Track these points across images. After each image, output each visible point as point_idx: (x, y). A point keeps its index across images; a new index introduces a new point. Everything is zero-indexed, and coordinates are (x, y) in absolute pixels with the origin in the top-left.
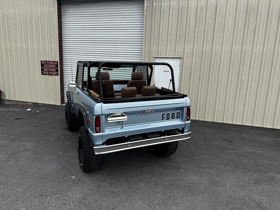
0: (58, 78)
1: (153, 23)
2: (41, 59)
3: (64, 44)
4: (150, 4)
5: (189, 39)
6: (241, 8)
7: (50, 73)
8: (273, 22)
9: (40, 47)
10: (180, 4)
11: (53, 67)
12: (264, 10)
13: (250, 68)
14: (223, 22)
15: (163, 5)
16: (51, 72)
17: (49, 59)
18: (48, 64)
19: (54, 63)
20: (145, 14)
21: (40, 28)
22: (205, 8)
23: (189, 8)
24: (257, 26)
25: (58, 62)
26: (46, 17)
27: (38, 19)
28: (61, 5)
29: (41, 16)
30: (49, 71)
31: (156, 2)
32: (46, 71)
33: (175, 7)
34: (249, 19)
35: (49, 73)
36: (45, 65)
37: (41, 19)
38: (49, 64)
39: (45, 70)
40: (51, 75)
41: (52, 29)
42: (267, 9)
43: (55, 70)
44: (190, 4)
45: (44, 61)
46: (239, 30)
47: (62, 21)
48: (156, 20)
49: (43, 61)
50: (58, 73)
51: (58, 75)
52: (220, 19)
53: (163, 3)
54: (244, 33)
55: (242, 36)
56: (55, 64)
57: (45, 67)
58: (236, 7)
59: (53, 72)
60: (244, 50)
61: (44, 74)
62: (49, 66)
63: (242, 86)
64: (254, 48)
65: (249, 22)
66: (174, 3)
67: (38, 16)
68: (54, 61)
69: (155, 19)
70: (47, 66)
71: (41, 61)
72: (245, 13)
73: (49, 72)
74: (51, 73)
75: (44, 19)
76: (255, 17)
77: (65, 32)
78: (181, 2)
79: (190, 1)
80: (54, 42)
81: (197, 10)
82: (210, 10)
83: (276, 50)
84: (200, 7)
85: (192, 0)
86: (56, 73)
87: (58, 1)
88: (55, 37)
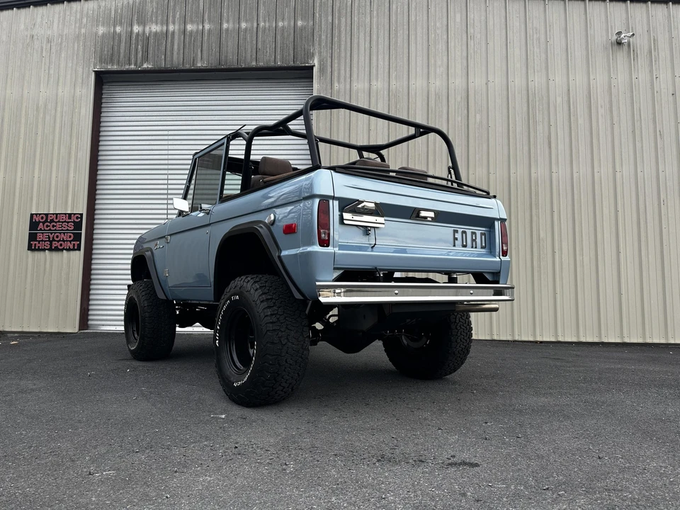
0: (78, 257)
1: (335, 123)
2: (31, 209)
3: (101, 175)
4: (327, 85)
6: (516, 96)
7: (55, 244)
8: (581, 121)
9: (33, 181)
10: (393, 87)
11: (67, 230)
12: (559, 100)
13: (552, 212)
14: (485, 122)
15: (354, 88)
16: (58, 241)
17: (55, 208)
18: (52, 221)
19: (70, 218)
21: (40, 133)
22: (445, 94)
23: (412, 93)
24: (553, 129)
25: (82, 215)
26: (59, 109)
27: (35, 112)
28: (103, 85)
29: (46, 106)
30: (54, 240)
31: (339, 82)
32: (42, 241)
33: (382, 92)
34: (534, 117)
35: (51, 245)
36: (41, 224)
37: (44, 114)
38: (56, 222)
39: (40, 237)
40: (57, 249)
41: (74, 134)
42: (566, 98)
43: (70, 237)
44: (412, 87)
45: (40, 214)
46: (518, 137)
47: (102, 119)
48: (340, 117)
49: (36, 214)
50: (79, 246)
51: (79, 249)
52: (478, 117)
53: (354, 84)
54: (529, 142)
55: (526, 148)
56: (74, 222)
57: (41, 230)
58: (505, 93)
59: (64, 241)
60: (533, 175)
61: (35, 250)
62: (53, 226)
63: (542, 253)
64: (554, 170)
65: (535, 122)
66: (379, 83)
67: (38, 107)
68: (70, 215)
69: (338, 117)
70: (47, 226)
71: (32, 215)
72: (526, 105)
73: (51, 242)
74: (58, 244)
75: (53, 112)
76: (546, 112)
77: (106, 145)
78: (393, 82)
79: (412, 82)
80: (76, 166)
81: (428, 98)
82: (455, 99)
83: (596, 174)
84: (433, 93)
85: (416, 79)
86: (74, 244)
87: (98, 74)
88: (80, 154)
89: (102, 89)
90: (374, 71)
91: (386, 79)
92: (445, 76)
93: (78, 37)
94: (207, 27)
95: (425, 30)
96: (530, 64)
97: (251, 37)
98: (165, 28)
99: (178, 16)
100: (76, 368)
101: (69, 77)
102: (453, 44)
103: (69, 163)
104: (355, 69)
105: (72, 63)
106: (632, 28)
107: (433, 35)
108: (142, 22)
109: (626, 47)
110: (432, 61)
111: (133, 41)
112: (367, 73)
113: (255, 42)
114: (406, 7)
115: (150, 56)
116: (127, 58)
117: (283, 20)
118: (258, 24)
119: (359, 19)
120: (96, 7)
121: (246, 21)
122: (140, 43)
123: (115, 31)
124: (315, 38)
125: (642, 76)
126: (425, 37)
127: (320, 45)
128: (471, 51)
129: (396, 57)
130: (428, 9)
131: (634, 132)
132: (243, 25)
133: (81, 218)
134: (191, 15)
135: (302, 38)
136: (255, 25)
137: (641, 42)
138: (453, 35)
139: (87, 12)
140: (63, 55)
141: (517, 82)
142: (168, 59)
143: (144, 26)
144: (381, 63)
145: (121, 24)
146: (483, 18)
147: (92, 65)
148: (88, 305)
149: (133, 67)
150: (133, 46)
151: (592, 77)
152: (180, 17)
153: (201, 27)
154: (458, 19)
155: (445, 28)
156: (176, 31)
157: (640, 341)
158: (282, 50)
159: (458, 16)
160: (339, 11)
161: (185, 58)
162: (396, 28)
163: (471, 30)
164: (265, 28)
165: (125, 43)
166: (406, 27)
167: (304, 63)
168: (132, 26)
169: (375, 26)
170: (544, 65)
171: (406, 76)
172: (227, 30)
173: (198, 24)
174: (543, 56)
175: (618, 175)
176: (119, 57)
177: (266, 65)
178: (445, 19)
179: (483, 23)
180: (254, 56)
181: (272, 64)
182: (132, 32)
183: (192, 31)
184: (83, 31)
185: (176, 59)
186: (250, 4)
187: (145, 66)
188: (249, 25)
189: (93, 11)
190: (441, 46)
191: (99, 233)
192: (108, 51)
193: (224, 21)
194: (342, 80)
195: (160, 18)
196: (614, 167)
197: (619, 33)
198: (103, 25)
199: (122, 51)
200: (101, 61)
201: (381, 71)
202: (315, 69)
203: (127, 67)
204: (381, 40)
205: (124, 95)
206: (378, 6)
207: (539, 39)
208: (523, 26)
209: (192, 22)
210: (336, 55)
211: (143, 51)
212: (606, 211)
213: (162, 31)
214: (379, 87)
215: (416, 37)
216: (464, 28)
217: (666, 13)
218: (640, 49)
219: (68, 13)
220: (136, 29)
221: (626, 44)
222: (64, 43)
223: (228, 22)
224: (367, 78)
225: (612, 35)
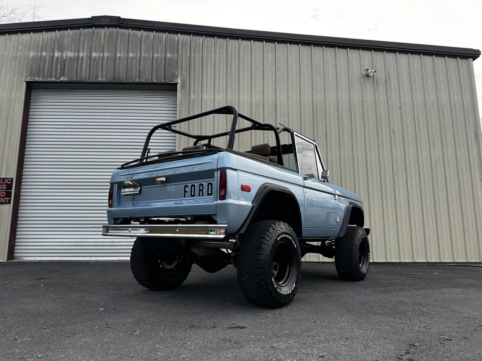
0: (8, 209)
3: (29, 151)
4: (186, 96)
5: (244, 143)
6: (306, 107)
8: (345, 122)
10: (229, 99)
11: (1, 189)
12: (332, 109)
14: (286, 122)
15: (204, 98)
20: (178, 109)
22: (262, 105)
23: (241, 103)
24: (328, 127)
25: (12, 179)
28: (31, 90)
31: (194, 94)
33: (222, 102)
34: (317, 119)
42: (336, 108)
43: (3, 194)
44: (241, 99)
47: (30, 113)
50: (10, 201)
51: (9, 203)
52: (282, 119)
53: (204, 96)
56: (6, 184)
58: (299, 104)
64: (329, 153)
65: (318, 123)
66: (220, 96)
68: (4, 179)
72: (312, 112)
76: (324, 117)
77: (32, 131)
78: (229, 96)
79: (241, 96)
80: (9, 145)
81: (251, 106)
82: (268, 107)
83: (355, 156)
84: (255, 104)
85: (243, 95)
86: (6, 200)
87: (28, 83)
88: (13, 137)
89: (31, 93)
90: (217, 87)
91: (225, 93)
92: (262, 93)
93: (15, 58)
94: (106, 55)
95: (249, 64)
96: (315, 87)
97: (136, 62)
98: (77, 54)
99: (86, 47)
100: (6, 284)
101: (7, 84)
102: (266, 73)
103: (5, 143)
104: (205, 87)
105: (10, 76)
106: (375, 67)
107: (254, 67)
108: (61, 50)
109: (372, 78)
110: (254, 83)
111: (54, 62)
112: (212, 89)
113: (138, 66)
114: (237, 48)
115: (66, 72)
116: (49, 73)
117: (157, 53)
118: (141, 55)
119: (207, 54)
120: (28, 38)
121: (133, 53)
122: (59, 64)
123: (41, 55)
124: (179, 65)
125: (382, 96)
126: (249, 68)
127: (182, 69)
128: (278, 78)
129: (231, 80)
130: (251, 50)
131: (377, 130)
132: (131, 55)
133: (12, 181)
134: (95, 47)
135: (170, 65)
136: (139, 55)
137: (380, 75)
138: (267, 67)
139: (23, 42)
140: (3, 70)
141: (307, 98)
142: (79, 75)
143: (62, 53)
144: (221, 83)
145: (46, 51)
146: (285, 57)
147: (24, 77)
148: (15, 242)
149: (53, 79)
150: (54, 65)
151: (352, 96)
152: (88, 47)
153: (102, 55)
154: (270, 57)
155: (262, 62)
156: (84, 56)
157: (384, 261)
158: (157, 71)
159: (270, 55)
160: (195, 48)
161: (90, 75)
162: (231, 61)
163: (278, 65)
164: (145, 58)
165: (49, 63)
166: (237, 61)
167: (171, 81)
168: (53, 52)
169: (217, 59)
170: (323, 87)
171: (237, 92)
172: (120, 57)
173: (100, 53)
174: (322, 82)
175: (368, 156)
176: (44, 72)
177: (145, 82)
178: (262, 57)
179: (286, 60)
180: (138, 75)
181: (150, 81)
182: (53, 56)
183: (95, 57)
184: (19, 54)
185: (84, 75)
186: (135, 41)
187: (62, 79)
188: (135, 55)
189: (26, 41)
190: (260, 74)
191: (24, 192)
192: (36, 68)
193: (118, 52)
194: (196, 93)
195: (73, 48)
196: (366, 152)
197: (367, 70)
198: (33, 51)
199: (46, 68)
200: (31, 75)
201: (221, 88)
202: (179, 86)
203: (49, 79)
204: (221, 68)
205: (47, 97)
206: (220, 47)
207: (320, 72)
208: (310, 64)
209: (96, 51)
210: (192, 77)
211: (61, 69)
212: (361, 178)
213: (75, 56)
214: (220, 98)
215: (244, 68)
216: (274, 63)
217: (395, 59)
218: (380, 79)
219: (8, 42)
220: (57, 54)
221: (372, 77)
222: (4, 62)
223: (120, 52)
224: (212, 92)
225: (363, 71)
